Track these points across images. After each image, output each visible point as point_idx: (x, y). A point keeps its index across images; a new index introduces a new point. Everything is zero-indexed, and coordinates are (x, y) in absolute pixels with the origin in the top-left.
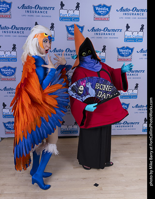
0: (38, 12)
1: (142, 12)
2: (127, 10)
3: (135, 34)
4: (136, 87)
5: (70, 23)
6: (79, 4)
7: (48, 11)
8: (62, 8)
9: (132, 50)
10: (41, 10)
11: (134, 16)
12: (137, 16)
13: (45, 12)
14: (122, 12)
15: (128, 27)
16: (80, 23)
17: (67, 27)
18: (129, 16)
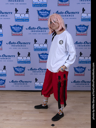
0: (17, 1)
13: (22, 1)
17: (38, 11)
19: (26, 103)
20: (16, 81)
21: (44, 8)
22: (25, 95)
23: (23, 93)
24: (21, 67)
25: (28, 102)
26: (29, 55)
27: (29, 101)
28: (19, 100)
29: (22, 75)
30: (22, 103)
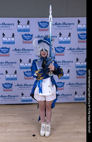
0: (4, 27)
1: (69, 25)
2: (59, 24)
3: (66, 39)
4: (68, 72)
5: (24, 33)
6: (29, 21)
7: (10, 26)
8: (18, 24)
9: (64, 48)
10: (6, 26)
11: (64, 28)
12: (66, 28)
13: (8, 27)
14: (56, 26)
15: (60, 34)
16: (30, 33)
17: (23, 36)
18: (61, 28)
19: (12, 116)
20: (5, 96)
21: (27, 33)
22: (13, 108)
23: (11, 107)
24: (8, 84)
25: (14, 114)
26: (16, 73)
27: (16, 113)
28: (7, 113)
29: (10, 90)
30: (9, 116)
